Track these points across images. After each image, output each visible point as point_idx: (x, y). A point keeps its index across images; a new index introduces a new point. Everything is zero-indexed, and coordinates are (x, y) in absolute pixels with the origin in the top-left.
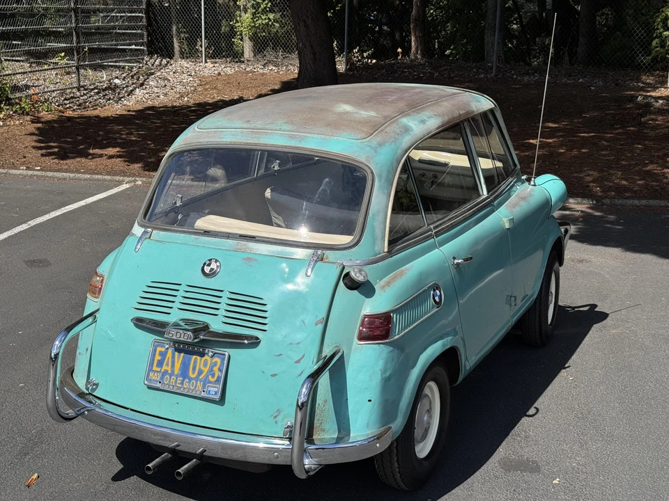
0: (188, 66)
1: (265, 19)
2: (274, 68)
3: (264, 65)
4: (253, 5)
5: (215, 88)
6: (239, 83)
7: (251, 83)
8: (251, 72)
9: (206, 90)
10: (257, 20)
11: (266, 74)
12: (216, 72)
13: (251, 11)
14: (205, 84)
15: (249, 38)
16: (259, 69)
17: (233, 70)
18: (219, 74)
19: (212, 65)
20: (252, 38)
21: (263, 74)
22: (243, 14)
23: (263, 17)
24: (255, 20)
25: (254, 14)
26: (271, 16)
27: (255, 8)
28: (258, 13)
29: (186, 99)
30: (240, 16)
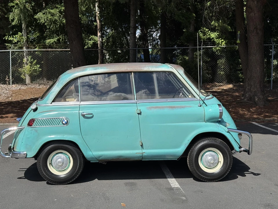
0: (4, 86)
1: (36, 67)
2: (44, 86)
3: (39, 85)
4: (30, 62)
5: (21, 94)
6: (31, 92)
7: (37, 92)
8: (34, 88)
9: (17, 95)
10: (32, 68)
11: (41, 88)
12: (18, 88)
13: (30, 64)
14: (15, 93)
15: (29, 75)
16: (37, 86)
17: (25, 87)
18: (20, 89)
19: (15, 86)
20: (30, 75)
21: (40, 89)
22: (26, 65)
23: (35, 67)
24: (31, 68)
25: (31, 66)
26: (39, 66)
27: (31, 63)
28: (33, 65)
29: (10, 99)
30: (24, 66)
